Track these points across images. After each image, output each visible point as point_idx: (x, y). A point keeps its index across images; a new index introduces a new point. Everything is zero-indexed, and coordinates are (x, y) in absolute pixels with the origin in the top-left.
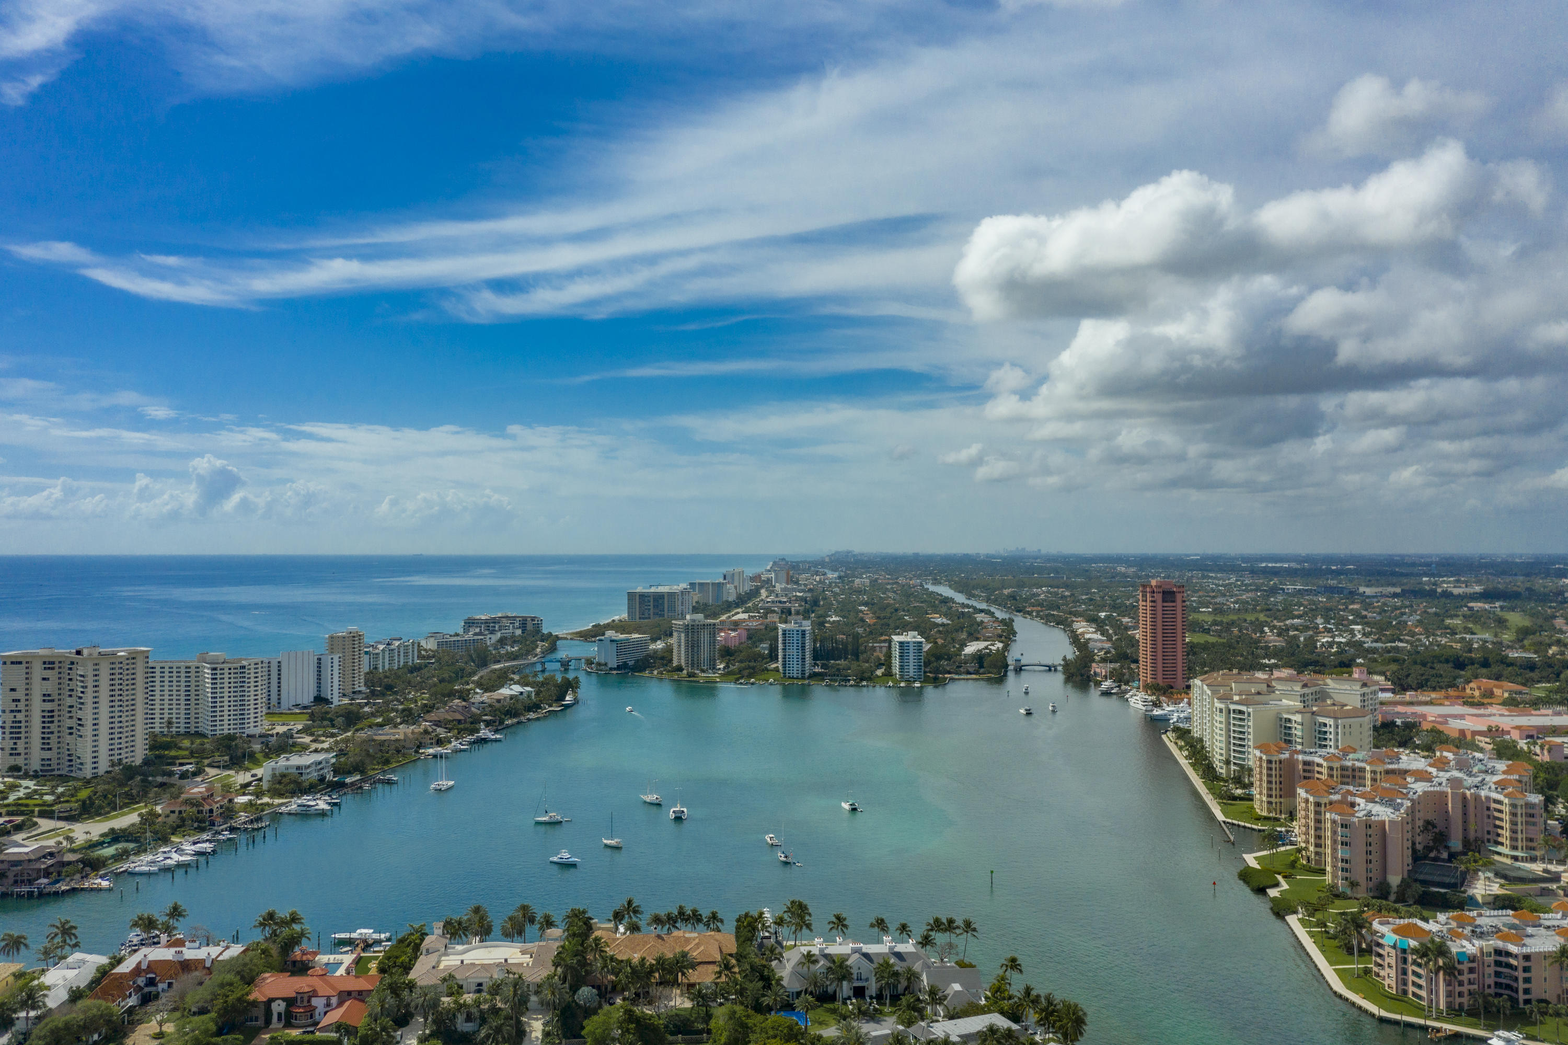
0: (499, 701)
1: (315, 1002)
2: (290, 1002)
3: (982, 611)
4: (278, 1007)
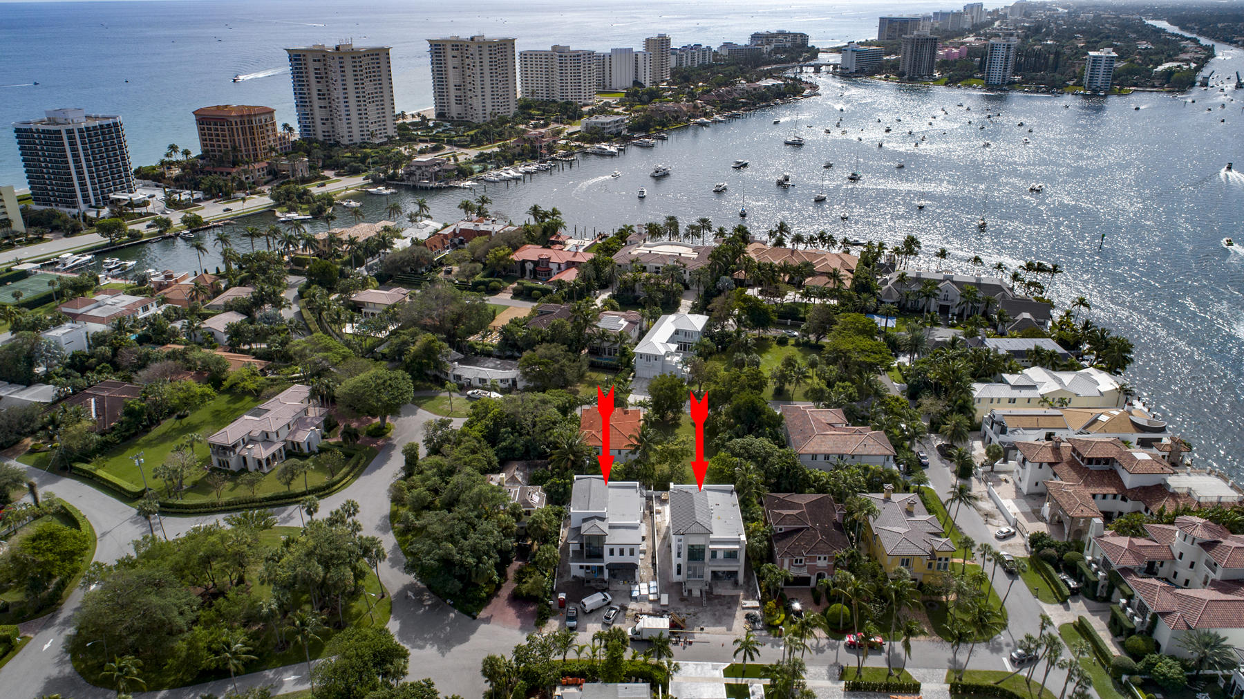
0: (755, 89)
1: (551, 266)
2: (536, 263)
3: (1187, 39)
4: (529, 267)
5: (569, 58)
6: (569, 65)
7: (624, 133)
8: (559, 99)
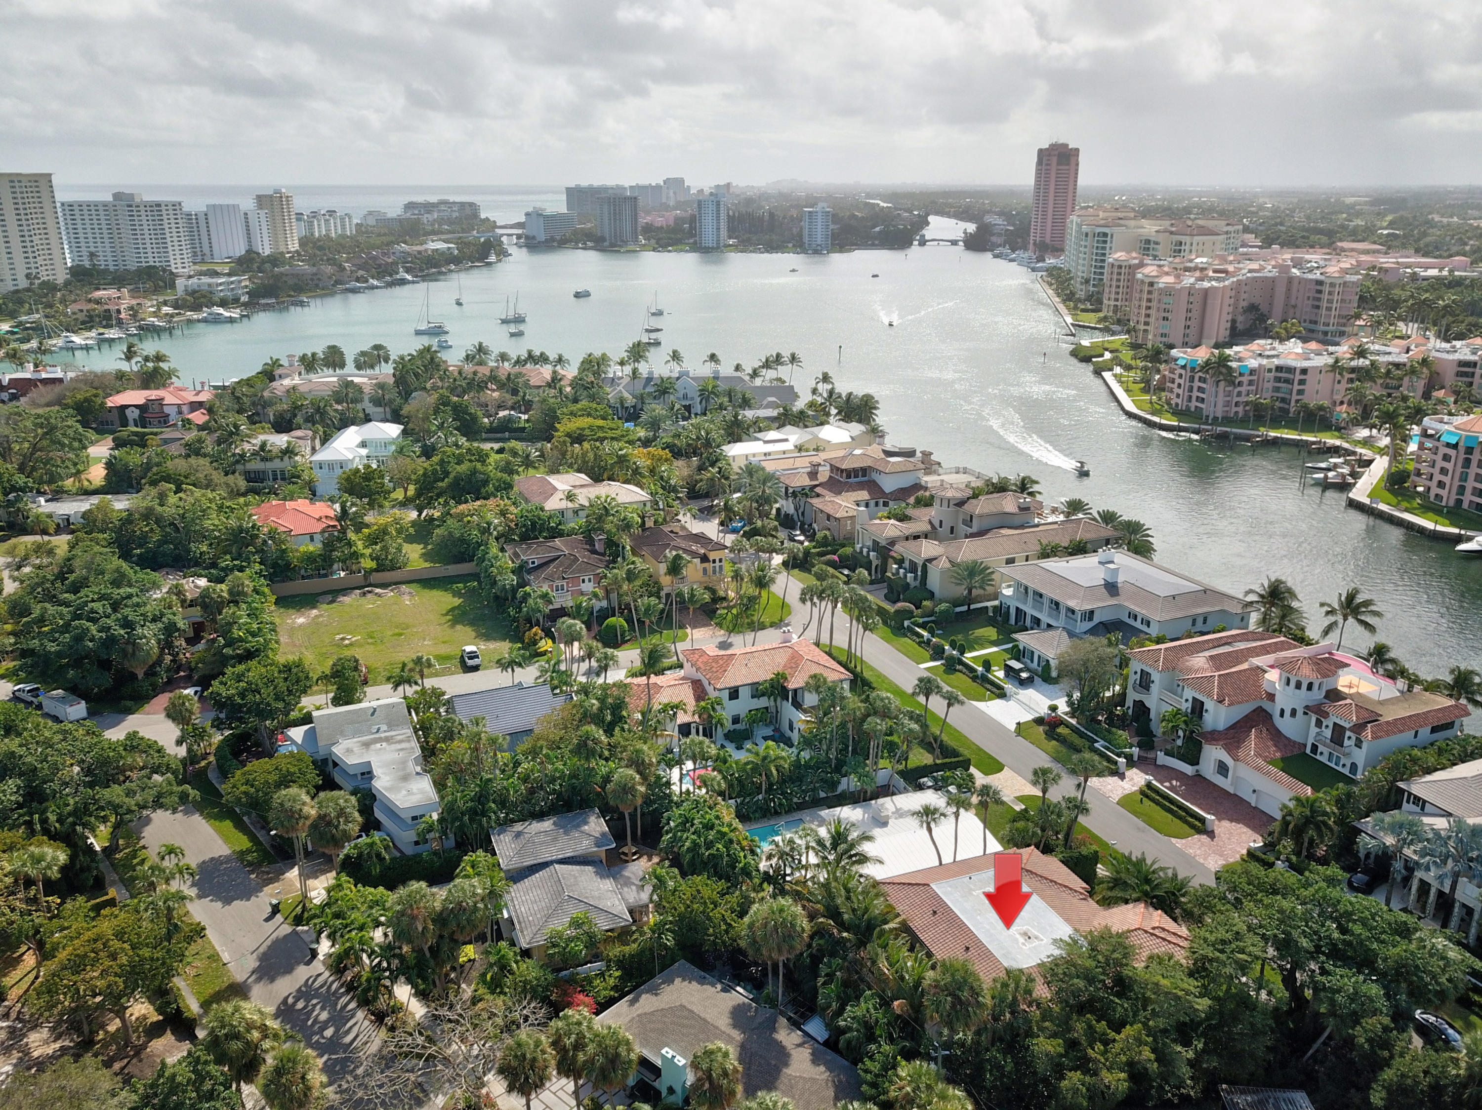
0: (420, 252)
1: (166, 410)
2: (143, 408)
4: (133, 414)
5: (142, 208)
6: (144, 218)
7: (245, 299)
8: (132, 266)
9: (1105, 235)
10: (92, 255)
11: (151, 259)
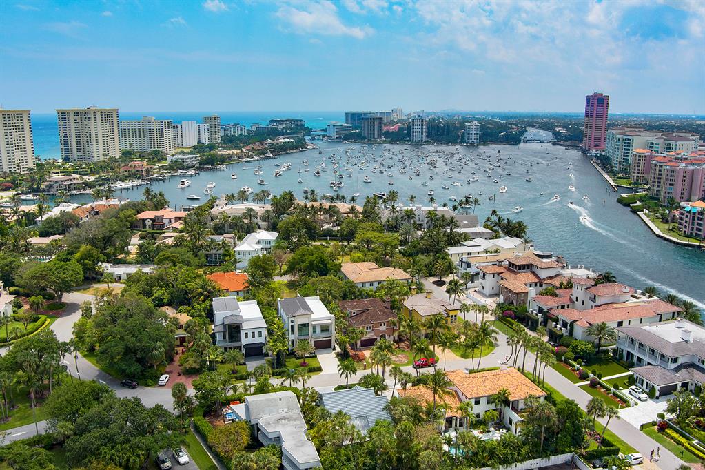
0: (278, 144)
1: (164, 221)
2: (153, 220)
4: (148, 223)
5: (155, 124)
6: (155, 128)
7: (197, 165)
8: (149, 150)
9: (629, 140)
10: (131, 145)
11: (156, 147)
